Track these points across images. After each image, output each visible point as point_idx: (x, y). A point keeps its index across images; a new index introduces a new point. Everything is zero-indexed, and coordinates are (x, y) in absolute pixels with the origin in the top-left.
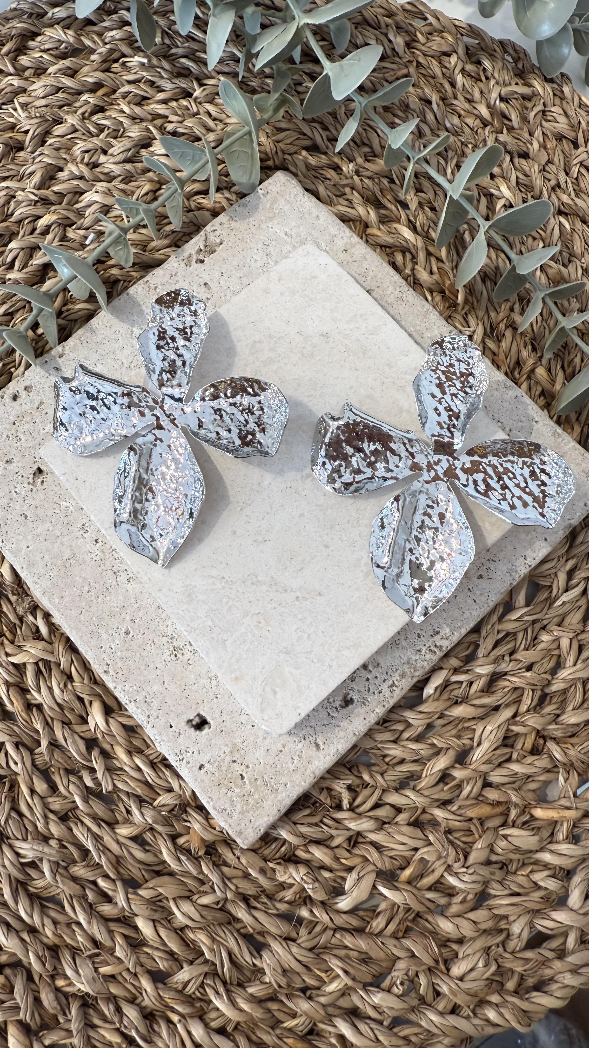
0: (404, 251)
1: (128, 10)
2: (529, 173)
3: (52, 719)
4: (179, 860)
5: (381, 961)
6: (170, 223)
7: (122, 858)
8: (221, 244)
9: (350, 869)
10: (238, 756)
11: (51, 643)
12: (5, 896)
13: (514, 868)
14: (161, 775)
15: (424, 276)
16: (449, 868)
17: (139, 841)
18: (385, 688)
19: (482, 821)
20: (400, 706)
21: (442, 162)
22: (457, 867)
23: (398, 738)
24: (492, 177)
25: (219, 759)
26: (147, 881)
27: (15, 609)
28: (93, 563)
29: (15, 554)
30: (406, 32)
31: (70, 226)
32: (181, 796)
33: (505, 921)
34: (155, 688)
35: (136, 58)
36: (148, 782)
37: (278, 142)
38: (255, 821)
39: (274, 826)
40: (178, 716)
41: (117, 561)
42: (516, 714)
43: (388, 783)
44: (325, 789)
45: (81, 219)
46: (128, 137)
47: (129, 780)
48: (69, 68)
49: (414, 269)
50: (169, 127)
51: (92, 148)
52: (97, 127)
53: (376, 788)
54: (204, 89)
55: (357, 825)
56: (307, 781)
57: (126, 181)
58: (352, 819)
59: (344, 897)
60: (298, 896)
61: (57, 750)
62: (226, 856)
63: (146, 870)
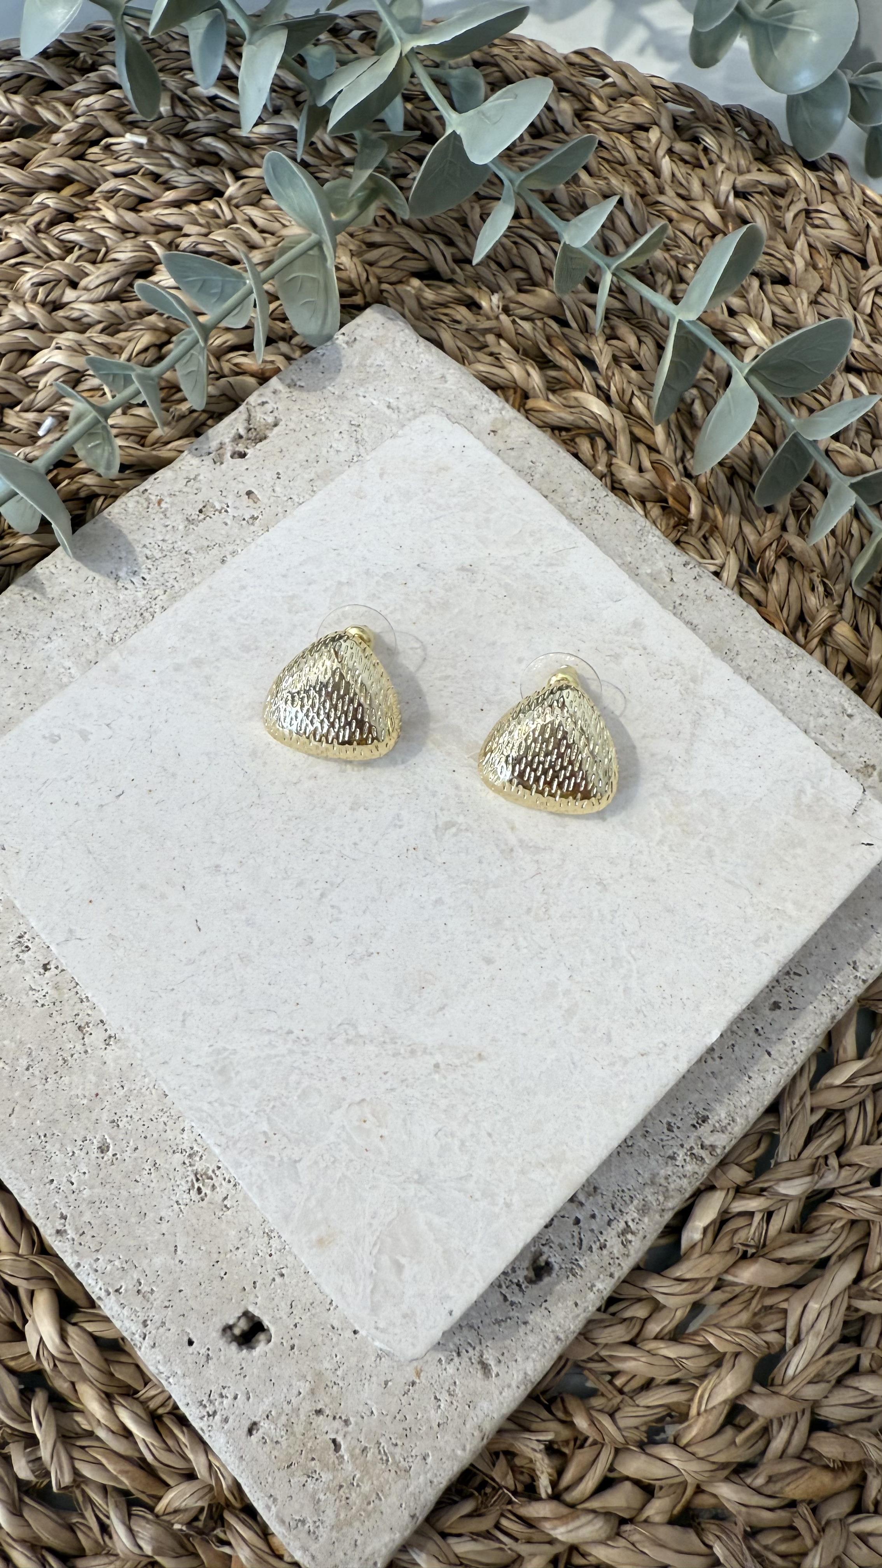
0: (593, 435)
1: (114, 65)
2: (792, 307)
6: (185, 399)
8: (276, 425)
10: (327, 1400)
14: (171, 1443)
15: (628, 475)
19: (815, 1507)
20: (641, 1269)
23: (637, 1336)
24: (732, 311)
25: (287, 1408)
28: (38, 1010)
30: (574, 95)
31: (12, 407)
32: (211, 1488)
34: (158, 1261)
35: (129, 137)
36: (143, 1459)
37: (370, 264)
38: (365, 1544)
39: (403, 1550)
40: (204, 1319)
41: (85, 1004)
42: (860, 1276)
43: (625, 1434)
44: (502, 1456)
45: (29, 394)
46: (115, 260)
47: (107, 1458)
48: (14, 154)
49: (611, 464)
50: (185, 243)
51: (52, 278)
52: (61, 244)
53: (603, 1445)
54: (243, 184)
55: (571, 1531)
56: (468, 1447)
57: (110, 330)
58: (561, 1519)
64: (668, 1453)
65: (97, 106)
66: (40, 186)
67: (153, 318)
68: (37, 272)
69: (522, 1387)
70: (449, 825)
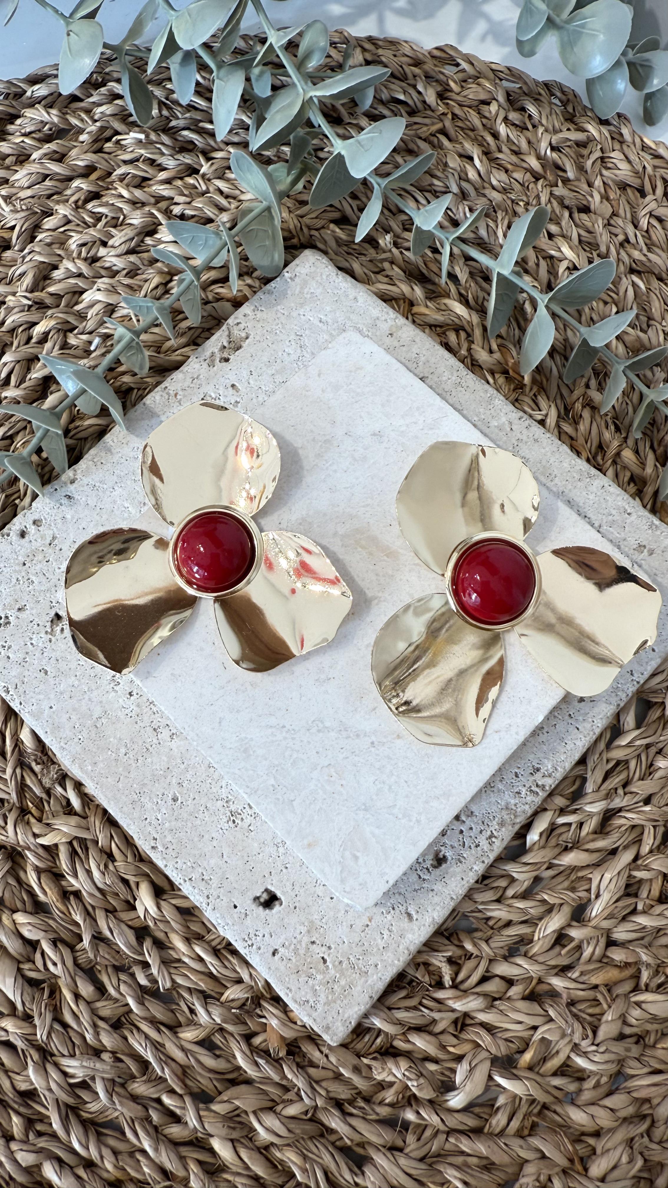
0: (458, 329)
1: (119, 81)
2: (591, 229)
3: (93, 908)
4: (256, 1064)
5: (506, 1166)
6: (186, 318)
7: (188, 1067)
8: (247, 338)
9: (459, 1058)
10: (317, 936)
11: (85, 817)
12: (54, 1126)
13: (652, 1040)
14: (226, 963)
15: (482, 356)
16: (576, 1048)
17: (207, 1045)
18: (483, 841)
19: (609, 987)
20: (501, 858)
21: (491, 224)
22: (585, 1044)
23: (501, 896)
24: (551, 236)
25: (295, 941)
26: (220, 1093)
27: (40, 782)
28: (129, 719)
29: (37, 716)
30: (437, 81)
31: (71, 330)
32: (252, 987)
33: (647, 1106)
34: (213, 862)
35: (132, 135)
36: (212, 973)
37: (302, 217)
38: (344, 1012)
39: (366, 1016)
40: (243, 893)
41: (157, 715)
42: (637, 857)
43: (494, 951)
44: (421, 965)
45: (83, 322)
46: (130, 224)
47: (191, 973)
48: (55, 152)
49: (471, 349)
50: (176, 209)
51: (90, 240)
52: (93, 216)
53: (482, 958)
54: (212, 164)
55: (463, 1005)
56: (401, 959)
57: (131, 274)
58: (456, 998)
59: (455, 1093)
60: (401, 1096)
61: (102, 944)
62: (311, 1055)
63: (218, 1080)
64: (520, 961)
65: (108, 113)
66: (75, 174)
68: (79, 236)
69: (432, 926)
70: (373, 598)
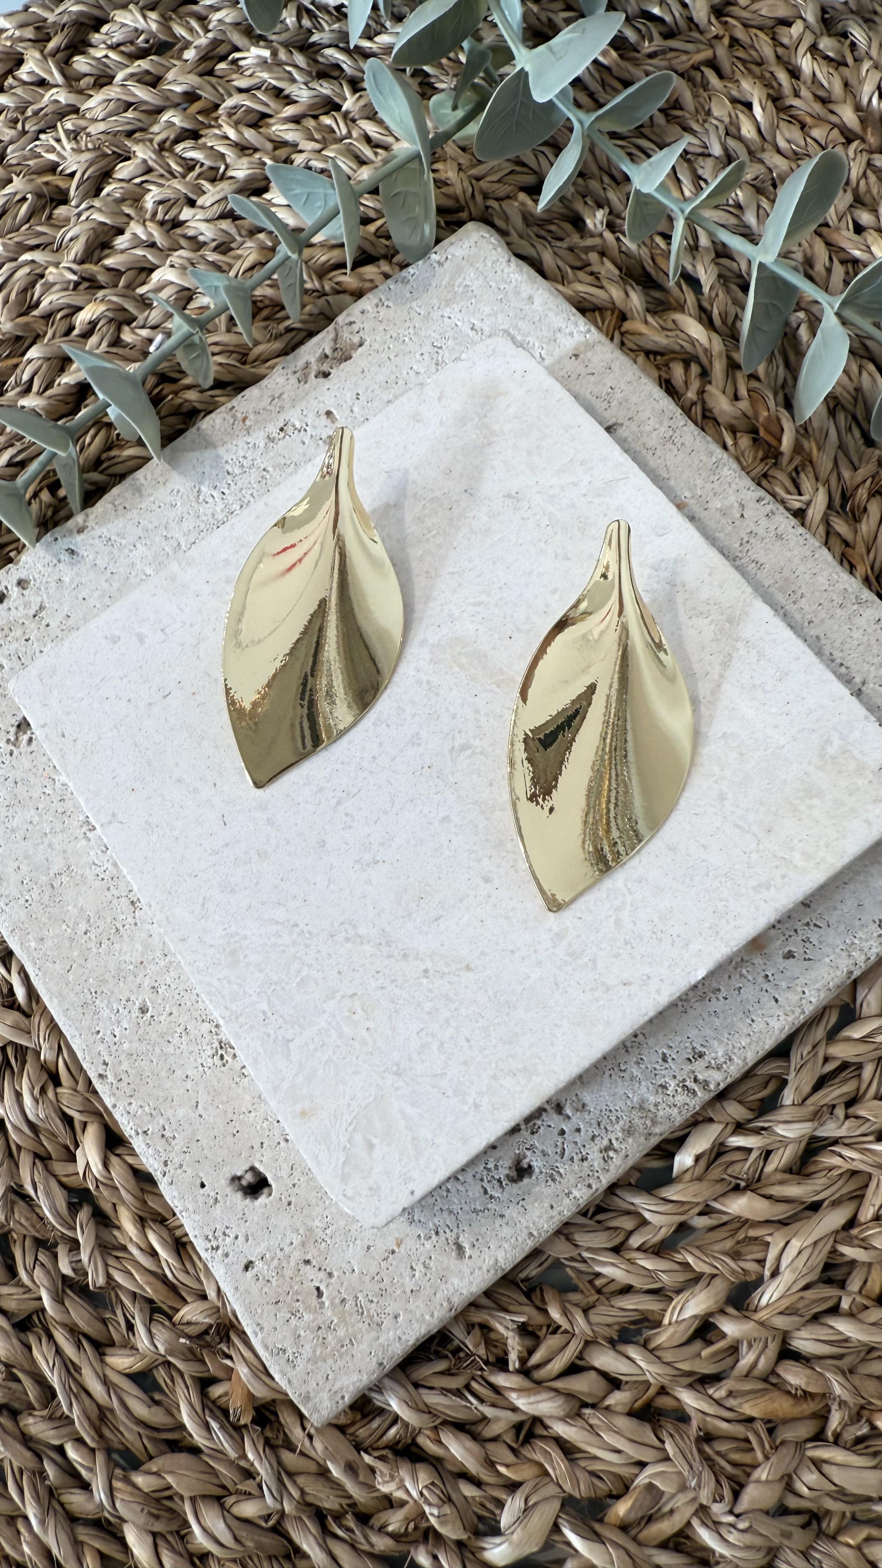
0: (689, 360)
3: (18, 1147)
4: (208, 1427)
6: (288, 318)
7: (108, 1409)
8: (361, 345)
9: (513, 1487)
10: (315, 1253)
11: (29, 1017)
13: (834, 1524)
14: (189, 1266)
15: (721, 404)
16: (701, 1512)
17: (143, 1382)
18: (594, 1154)
19: (770, 1426)
20: (624, 1185)
22: (717, 1511)
23: (620, 1245)
24: (858, 229)
25: (280, 1254)
26: (151, 1458)
31: (129, 324)
32: (218, 1310)
34: (181, 1112)
35: (254, 51)
36: (165, 1276)
37: (477, 179)
38: (335, 1379)
40: (216, 1168)
42: (852, 1223)
43: (595, 1329)
44: (477, 1327)
45: (143, 311)
46: (231, 178)
47: (137, 1271)
48: (147, 72)
49: (703, 392)
50: (299, 159)
51: (172, 196)
52: (183, 162)
53: (574, 1335)
54: (361, 97)
55: (532, 1403)
56: (436, 1314)
57: (223, 248)
58: (523, 1391)
59: (498, 1540)
60: (412, 1525)
61: (22, 1203)
62: (291, 1431)
63: (150, 1439)
64: (633, 1352)
65: (228, 20)
66: (167, 104)
67: (261, 236)
68: (160, 190)
69: (494, 1269)
70: (465, 747)
